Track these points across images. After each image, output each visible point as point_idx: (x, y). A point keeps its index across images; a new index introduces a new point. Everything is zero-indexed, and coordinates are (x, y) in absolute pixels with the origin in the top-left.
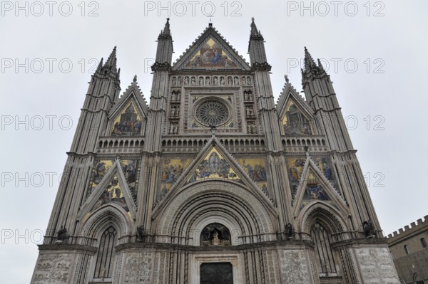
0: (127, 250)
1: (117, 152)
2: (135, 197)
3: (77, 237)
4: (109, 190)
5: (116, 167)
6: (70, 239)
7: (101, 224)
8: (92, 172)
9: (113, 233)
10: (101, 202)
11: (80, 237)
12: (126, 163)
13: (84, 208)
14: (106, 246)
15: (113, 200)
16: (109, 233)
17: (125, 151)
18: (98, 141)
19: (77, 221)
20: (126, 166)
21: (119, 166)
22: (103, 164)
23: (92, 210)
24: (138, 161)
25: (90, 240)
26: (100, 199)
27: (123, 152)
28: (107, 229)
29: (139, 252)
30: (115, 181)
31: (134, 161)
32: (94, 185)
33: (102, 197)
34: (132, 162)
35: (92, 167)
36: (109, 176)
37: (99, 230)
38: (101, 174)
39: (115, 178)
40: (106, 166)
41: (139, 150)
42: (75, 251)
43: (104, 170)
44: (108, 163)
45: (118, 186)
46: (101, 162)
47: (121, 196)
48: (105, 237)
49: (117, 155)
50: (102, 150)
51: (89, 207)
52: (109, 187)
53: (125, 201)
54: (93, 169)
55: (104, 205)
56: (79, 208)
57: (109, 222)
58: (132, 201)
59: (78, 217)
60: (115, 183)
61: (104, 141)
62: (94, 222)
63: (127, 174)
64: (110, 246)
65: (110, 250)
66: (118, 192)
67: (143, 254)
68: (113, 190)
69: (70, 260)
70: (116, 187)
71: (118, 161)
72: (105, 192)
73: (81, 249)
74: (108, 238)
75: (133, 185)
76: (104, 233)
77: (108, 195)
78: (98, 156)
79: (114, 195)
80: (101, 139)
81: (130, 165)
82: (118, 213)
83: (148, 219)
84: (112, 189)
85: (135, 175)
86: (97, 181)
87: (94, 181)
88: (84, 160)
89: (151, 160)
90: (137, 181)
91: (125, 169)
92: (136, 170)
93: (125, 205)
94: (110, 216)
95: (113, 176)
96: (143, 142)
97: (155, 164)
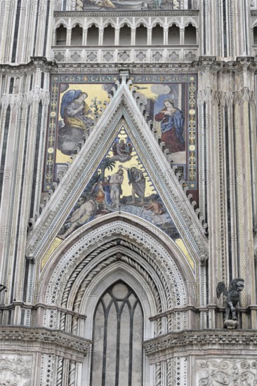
0: (195, 350)
1: (116, 59)
2: (194, 196)
3: (34, 309)
4: (108, 173)
5: (123, 104)
6: (17, 312)
7: (94, 273)
8: (49, 119)
9: (126, 301)
10: (88, 207)
11: (44, 307)
12: (149, 92)
13: (43, 223)
14: (112, 339)
15: (124, 201)
16: (115, 300)
17: (141, 55)
18: (53, 26)
19: (29, 262)
20: (151, 102)
21: (132, 102)
22: (79, 94)
23: (65, 229)
24: (184, 86)
25: (69, 317)
26: (84, 199)
27: (132, 57)
28: (109, 290)
29: (233, 357)
30: (123, 147)
31: (173, 85)
32: (61, 158)
33: (89, 194)
34: (167, 89)
35: (46, 102)
36: (105, 130)
37: (89, 290)
38: (76, 123)
39: (122, 137)
40: (89, 102)
41: (182, 53)
42: (36, 347)
43: (84, 112)
44: (94, 93)
45: (133, 163)
46: (72, 88)
47: (149, 191)
48: (106, 312)
49: (122, 67)
50: (67, 53)
51: (58, 223)
52: (107, 163)
53: (161, 206)
54: (50, 109)
55: (100, 218)
56: (30, 224)
57: (114, 267)
58: (188, 206)
59: (29, 250)
60: (124, 151)
61: (69, 25)
62: (78, 267)
63: (158, 125)
64: (125, 340)
65: (124, 349)
66: (135, 177)
67: (243, 365)
68: (120, 173)
69: (27, 373)
70: (128, 165)
71: (124, 87)
72: (96, 178)
73: (51, 341)
74: (113, 315)
75: (180, 158)
76: (101, 300)
77: (107, 188)
78: (60, 70)
79: (127, 190)
80: (62, 20)
81: (161, 98)
82: (149, 242)
83: (243, 263)
84: (116, 170)
85: (181, 129)
86: (68, 146)
87: (59, 145)
88: (18, 83)
89: (225, 82)
90: (192, 148)
91: (150, 111)
92: (183, 113)
93: (163, 219)
94: (121, 249)
95: (115, 132)
96: (191, 30)
97: (245, 97)
